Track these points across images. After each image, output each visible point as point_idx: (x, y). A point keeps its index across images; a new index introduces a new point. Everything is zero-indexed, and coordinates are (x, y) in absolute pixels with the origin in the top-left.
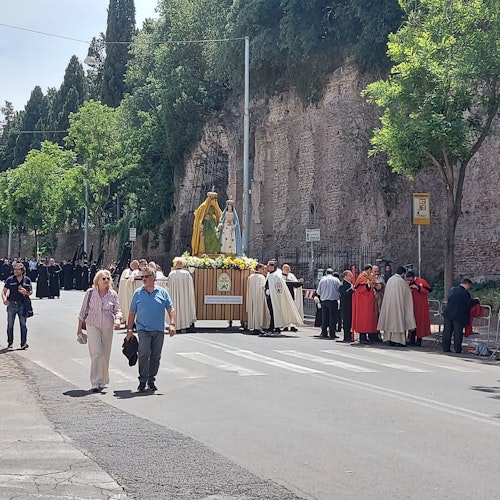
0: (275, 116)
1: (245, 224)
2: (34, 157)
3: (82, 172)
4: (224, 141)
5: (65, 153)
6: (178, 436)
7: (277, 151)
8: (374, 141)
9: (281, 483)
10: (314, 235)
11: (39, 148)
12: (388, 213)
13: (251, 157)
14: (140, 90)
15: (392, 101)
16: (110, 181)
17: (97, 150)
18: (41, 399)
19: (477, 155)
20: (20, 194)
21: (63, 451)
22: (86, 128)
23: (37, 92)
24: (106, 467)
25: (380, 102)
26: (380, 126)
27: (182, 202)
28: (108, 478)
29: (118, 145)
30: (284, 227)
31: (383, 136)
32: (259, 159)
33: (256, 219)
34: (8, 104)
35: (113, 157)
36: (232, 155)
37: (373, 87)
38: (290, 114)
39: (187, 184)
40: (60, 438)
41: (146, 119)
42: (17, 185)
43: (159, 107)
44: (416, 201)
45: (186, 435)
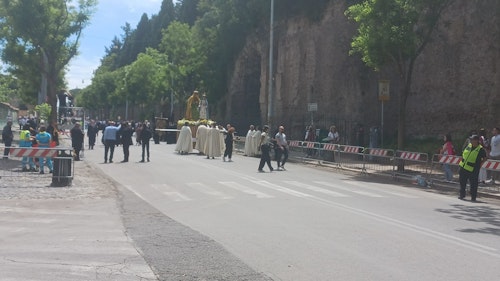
0: (291, 31)
1: (270, 100)
2: (142, 57)
3: (170, 66)
4: (259, 47)
5: (160, 55)
6: (206, 239)
7: (292, 53)
8: (353, 44)
9: (270, 275)
10: (313, 107)
11: (144, 52)
12: (363, 93)
13: (275, 57)
14: (207, 14)
15: (366, 19)
16: (187, 73)
17: (180, 53)
18: (123, 211)
19: (421, 55)
20: (133, 81)
21: (124, 249)
22: (172, 38)
23: (145, 17)
24: (149, 261)
25: (357, 19)
26: (358, 34)
27: (232, 87)
28: (148, 269)
29: (193, 50)
30: (296, 103)
31: (359, 41)
32: (281, 58)
33: (279, 97)
34: (128, 25)
35: (189, 56)
36: (263, 56)
37: (352, 8)
38: (302, 30)
39: (236, 75)
40: (125, 239)
41: (209, 33)
42: (131, 75)
43: (218, 26)
44: (381, 85)
45: (211, 238)
